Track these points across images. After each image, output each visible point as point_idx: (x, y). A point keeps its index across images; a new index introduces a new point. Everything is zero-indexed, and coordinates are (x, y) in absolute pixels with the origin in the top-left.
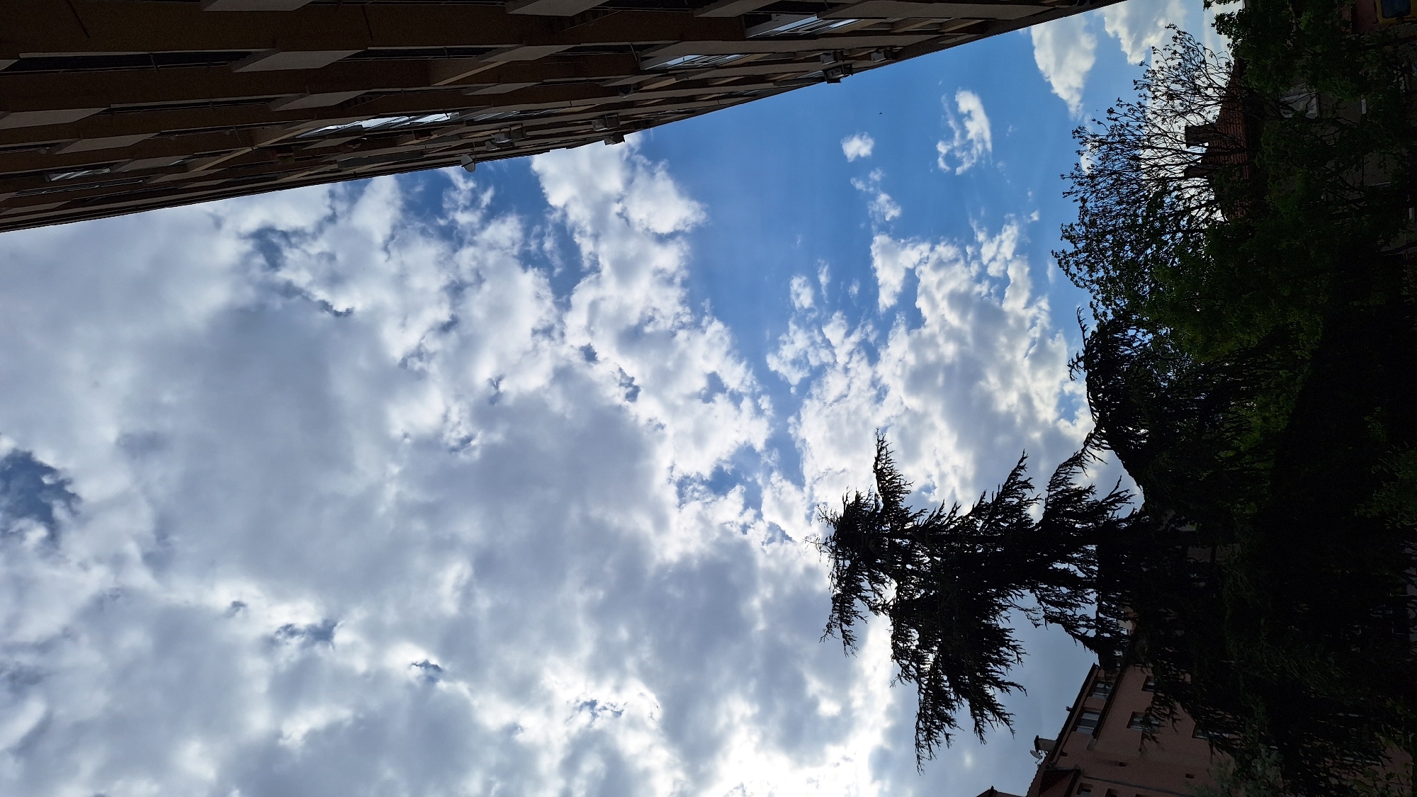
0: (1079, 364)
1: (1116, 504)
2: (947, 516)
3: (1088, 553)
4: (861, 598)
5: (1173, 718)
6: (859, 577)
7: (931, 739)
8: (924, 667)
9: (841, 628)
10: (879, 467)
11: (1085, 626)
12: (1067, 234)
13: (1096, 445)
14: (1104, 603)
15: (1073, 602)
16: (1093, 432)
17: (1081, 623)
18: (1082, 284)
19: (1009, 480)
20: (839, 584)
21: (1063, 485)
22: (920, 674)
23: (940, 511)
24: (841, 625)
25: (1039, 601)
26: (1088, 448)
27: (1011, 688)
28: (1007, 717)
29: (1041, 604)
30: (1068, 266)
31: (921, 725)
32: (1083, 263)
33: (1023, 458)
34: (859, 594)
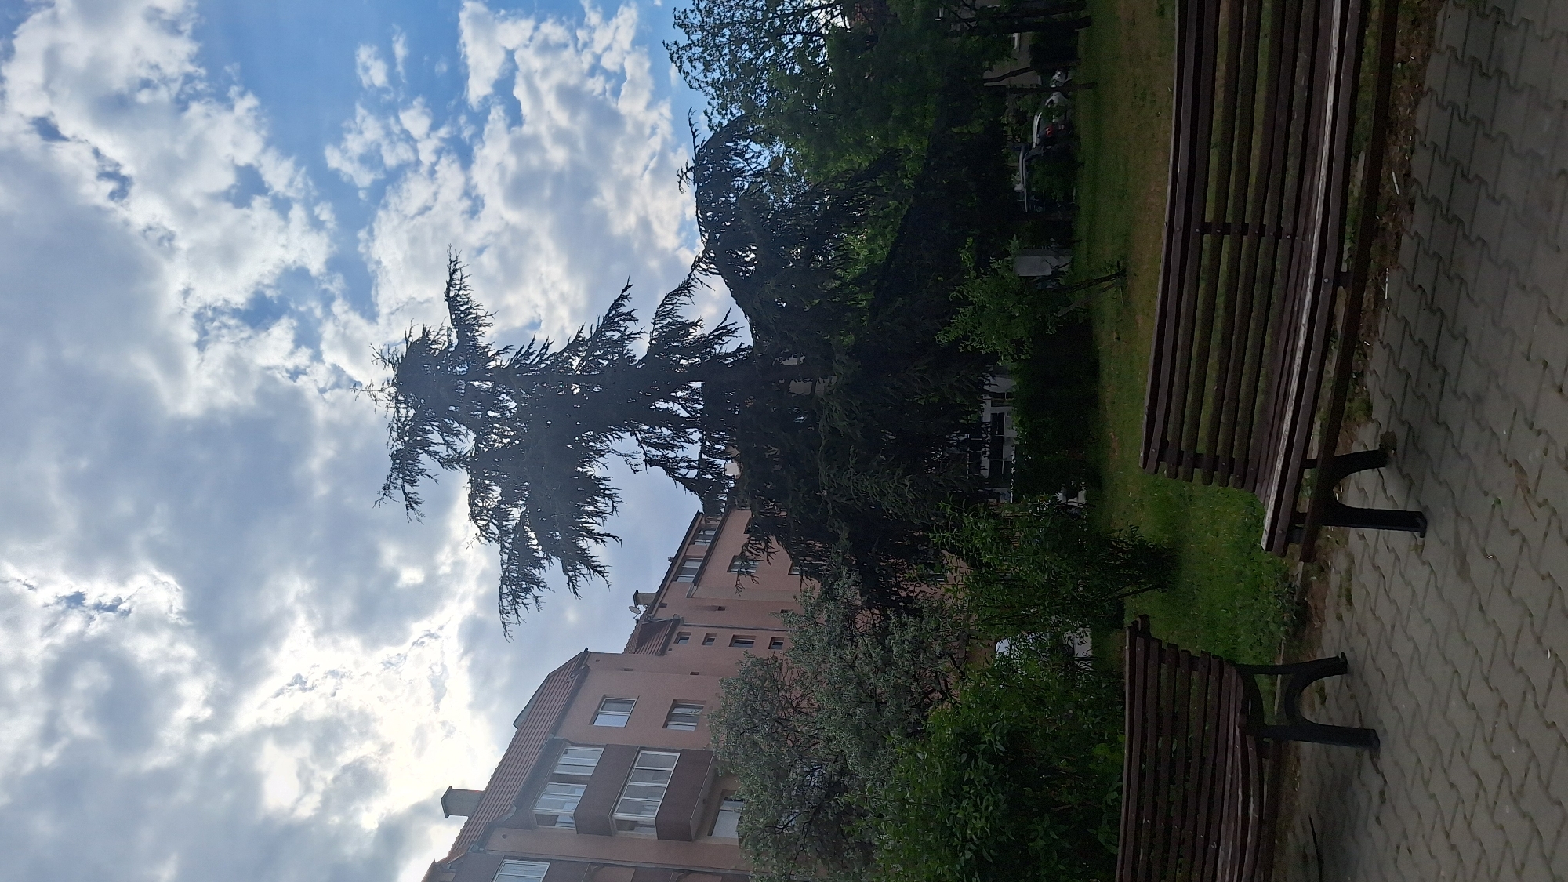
0: (688, 174)
1: (724, 338)
2: (537, 353)
3: (692, 390)
4: (430, 453)
5: (767, 552)
6: (427, 428)
7: (517, 603)
8: (507, 523)
9: (404, 491)
10: (452, 294)
11: (687, 467)
12: (680, 21)
13: (704, 270)
14: (707, 443)
15: (677, 443)
16: (701, 255)
17: (682, 464)
18: (696, 85)
19: (610, 311)
20: (400, 438)
21: (670, 318)
22: (504, 532)
23: (529, 348)
24: (403, 487)
25: (640, 445)
26: (695, 272)
27: (605, 539)
28: (602, 569)
29: (642, 447)
30: (681, 62)
31: (505, 589)
32: (698, 59)
33: (628, 287)
34: (426, 448)
